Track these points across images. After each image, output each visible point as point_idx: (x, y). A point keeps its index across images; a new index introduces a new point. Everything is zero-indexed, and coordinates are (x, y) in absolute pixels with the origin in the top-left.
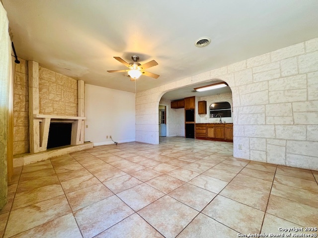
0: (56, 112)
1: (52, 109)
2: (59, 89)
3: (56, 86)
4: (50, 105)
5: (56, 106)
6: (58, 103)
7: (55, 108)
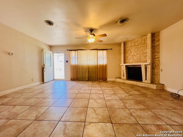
0: (134, 62)
1: (133, 60)
2: (136, 48)
3: (134, 47)
4: (132, 58)
5: (135, 58)
6: (135, 56)
7: (134, 59)
